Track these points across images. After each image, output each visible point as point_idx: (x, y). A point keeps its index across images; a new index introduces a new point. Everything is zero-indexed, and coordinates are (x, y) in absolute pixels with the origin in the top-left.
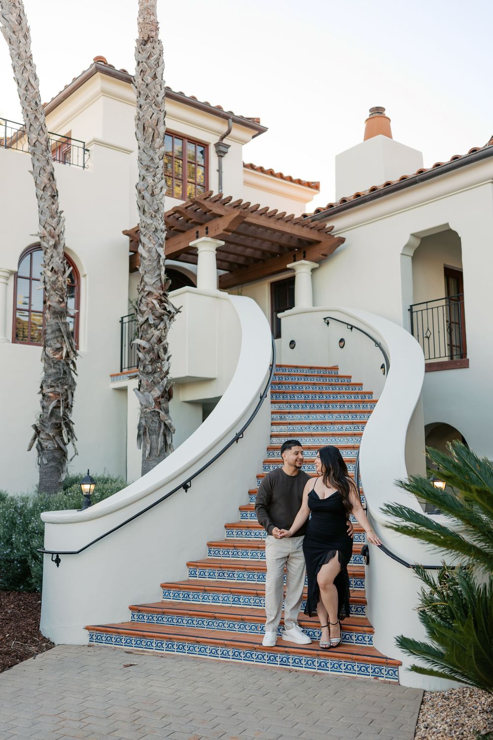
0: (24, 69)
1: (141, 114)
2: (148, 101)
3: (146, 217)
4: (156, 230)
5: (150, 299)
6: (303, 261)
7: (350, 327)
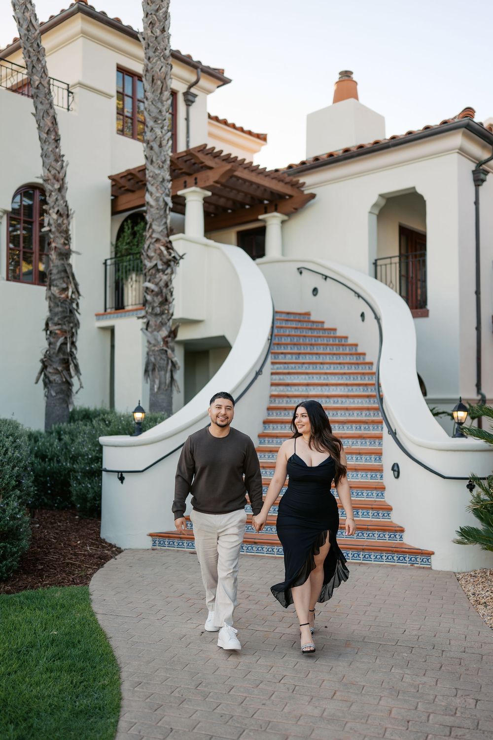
0: (25, 8)
1: (150, 65)
2: (157, 53)
3: (154, 167)
4: (164, 180)
5: (157, 245)
6: (276, 214)
7: (324, 277)
